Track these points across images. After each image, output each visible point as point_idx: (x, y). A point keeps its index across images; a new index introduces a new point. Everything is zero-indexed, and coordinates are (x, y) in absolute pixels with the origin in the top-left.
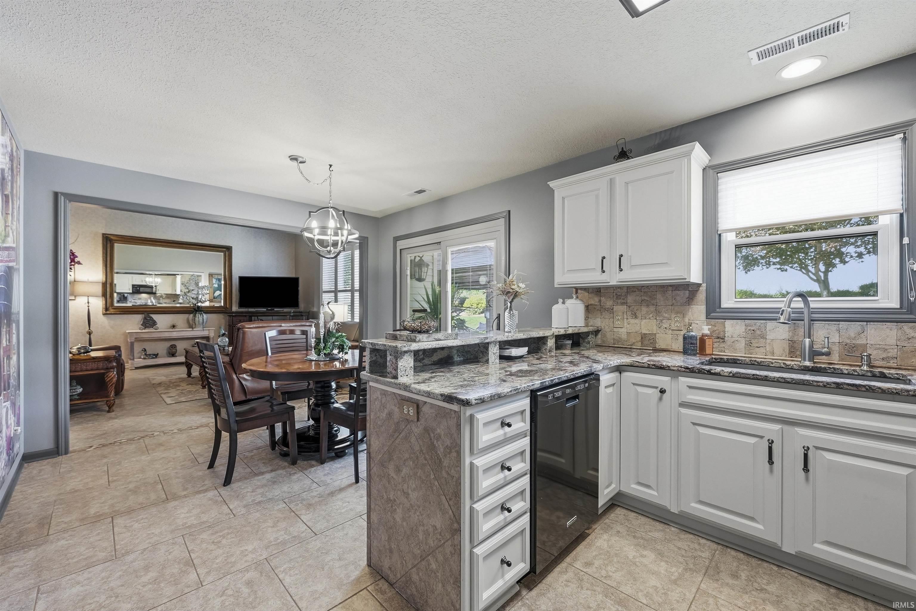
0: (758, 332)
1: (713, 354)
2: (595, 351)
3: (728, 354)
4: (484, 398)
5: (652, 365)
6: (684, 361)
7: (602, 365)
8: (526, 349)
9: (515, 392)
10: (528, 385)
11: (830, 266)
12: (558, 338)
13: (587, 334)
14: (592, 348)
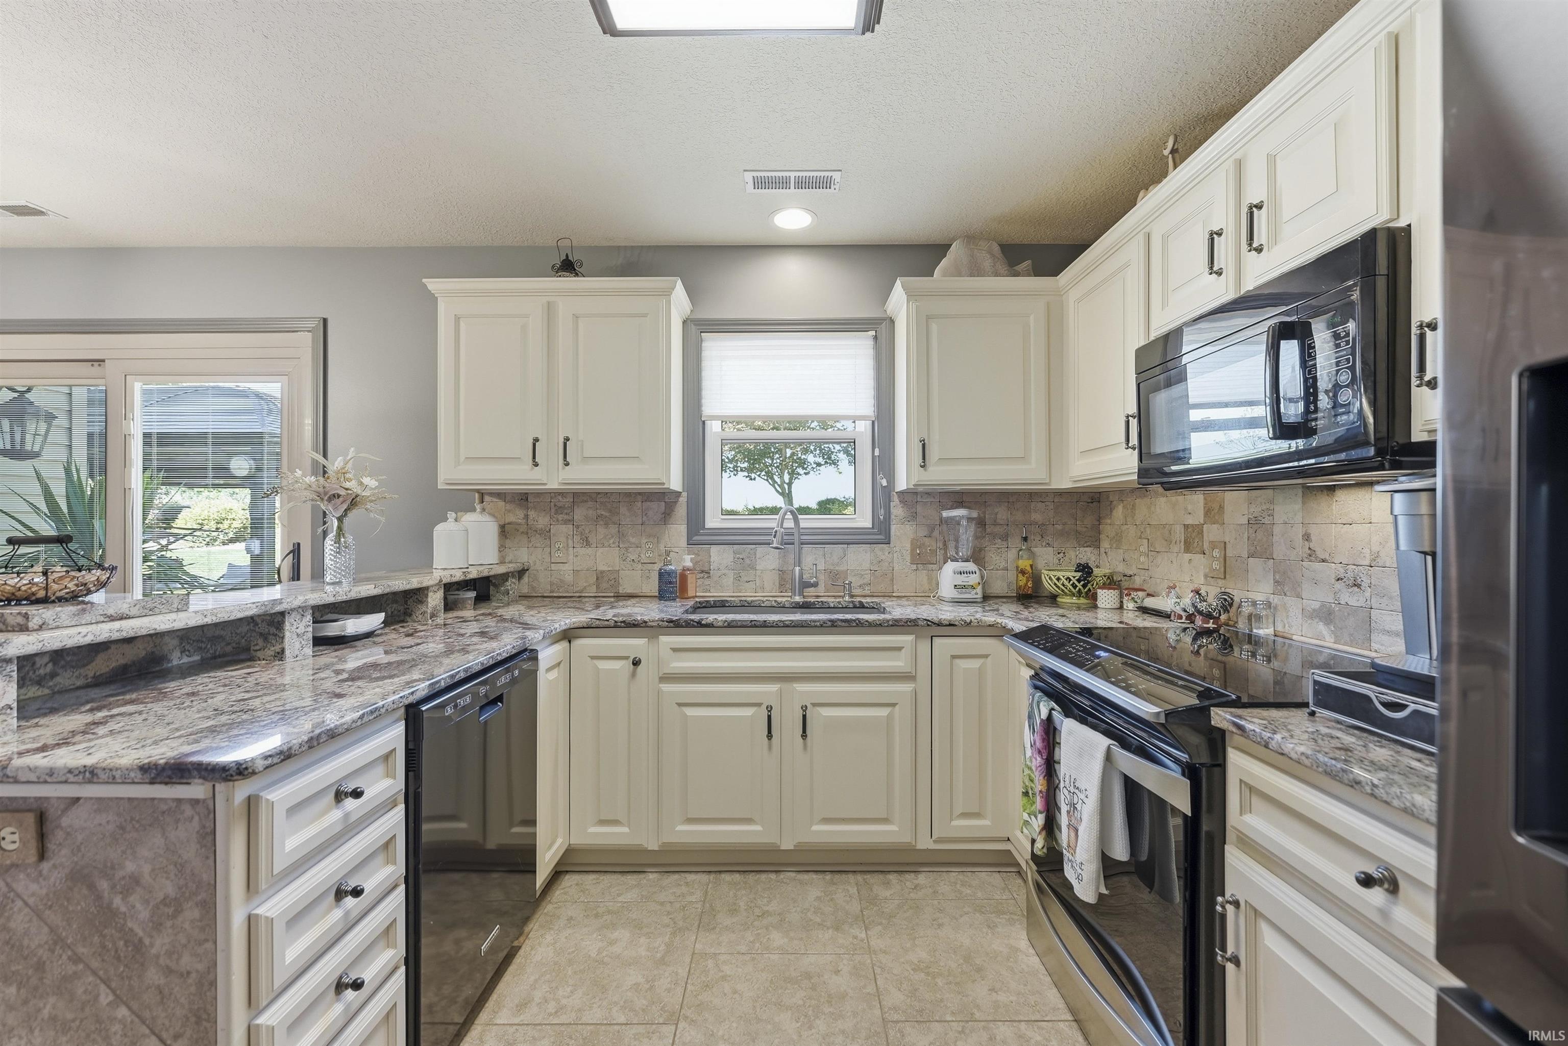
0: (748, 561)
1: (696, 597)
2: (521, 608)
3: (715, 594)
4: (290, 748)
5: (621, 622)
6: (662, 611)
7: (542, 632)
8: (382, 616)
9: (371, 718)
10: (401, 695)
11: (793, 474)
12: (449, 588)
13: (505, 577)
14: (515, 601)
